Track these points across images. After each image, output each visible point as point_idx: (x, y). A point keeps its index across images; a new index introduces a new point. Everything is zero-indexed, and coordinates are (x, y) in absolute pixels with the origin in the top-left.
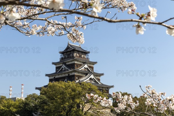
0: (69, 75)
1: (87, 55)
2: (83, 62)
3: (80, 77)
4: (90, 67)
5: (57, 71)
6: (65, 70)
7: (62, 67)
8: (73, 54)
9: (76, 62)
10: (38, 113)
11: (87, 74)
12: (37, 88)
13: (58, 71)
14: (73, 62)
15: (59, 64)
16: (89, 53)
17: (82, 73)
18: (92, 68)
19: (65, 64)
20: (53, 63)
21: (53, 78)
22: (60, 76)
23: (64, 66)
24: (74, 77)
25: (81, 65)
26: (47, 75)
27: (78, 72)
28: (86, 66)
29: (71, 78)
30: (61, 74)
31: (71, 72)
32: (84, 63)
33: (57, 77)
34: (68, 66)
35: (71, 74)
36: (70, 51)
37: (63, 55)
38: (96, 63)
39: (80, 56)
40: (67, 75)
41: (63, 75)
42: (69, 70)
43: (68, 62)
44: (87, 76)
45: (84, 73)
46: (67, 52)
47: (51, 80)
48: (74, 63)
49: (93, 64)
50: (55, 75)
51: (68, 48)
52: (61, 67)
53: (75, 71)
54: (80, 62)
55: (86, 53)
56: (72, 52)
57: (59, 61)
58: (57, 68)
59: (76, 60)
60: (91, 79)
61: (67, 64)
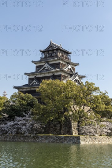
0: (54, 74)
1: (69, 55)
2: (67, 62)
3: (65, 77)
4: (72, 68)
5: (37, 70)
7: (45, 66)
8: (57, 53)
9: (61, 62)
11: (71, 75)
12: (14, 87)
13: (39, 70)
15: (40, 63)
16: (71, 53)
17: (67, 73)
18: (74, 69)
19: (48, 63)
20: (33, 62)
23: (46, 65)
24: (60, 77)
25: (65, 65)
26: (26, 74)
27: (64, 72)
28: (70, 67)
29: (57, 78)
30: (44, 73)
31: (57, 72)
34: (51, 65)
35: (56, 74)
36: (53, 50)
37: (44, 54)
38: (78, 64)
40: (51, 74)
41: (47, 75)
42: (53, 69)
43: (52, 61)
45: (69, 74)
46: (49, 51)
48: (59, 63)
49: (75, 65)
50: (36, 74)
51: (50, 46)
52: (43, 66)
54: (64, 62)
55: (68, 53)
56: (55, 51)
58: (37, 67)
60: (76, 80)
61: (50, 63)
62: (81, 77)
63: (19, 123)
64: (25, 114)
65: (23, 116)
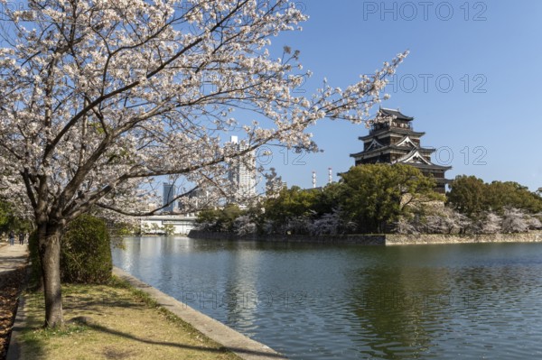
1: (410, 123)
3: (398, 156)
4: (414, 140)
5: (365, 148)
6: (376, 148)
7: (373, 143)
9: (392, 135)
10: (339, 208)
11: (408, 152)
13: (367, 149)
14: (387, 135)
15: (368, 139)
16: (412, 119)
17: (401, 150)
18: (418, 141)
19: (376, 138)
20: (360, 138)
21: (361, 159)
22: (370, 156)
23: (375, 142)
24: (390, 156)
25: (399, 139)
26: (352, 155)
27: (396, 149)
28: (407, 140)
29: (385, 158)
30: (372, 153)
31: (385, 150)
32: (405, 135)
33: (365, 157)
34: (381, 141)
35: (384, 153)
38: (423, 133)
39: (399, 126)
40: (379, 154)
41: (375, 155)
42: (383, 146)
43: (381, 135)
44: (409, 155)
45: (405, 151)
47: (357, 163)
48: (390, 137)
49: (419, 136)
50: (364, 155)
52: (371, 142)
53: (391, 148)
54: (399, 134)
55: (407, 120)
57: (368, 134)
58: (365, 145)
59: (391, 132)
60: (415, 158)
61: (380, 138)
62: (427, 152)
63: (325, 221)
64: (334, 210)
65: (333, 213)
